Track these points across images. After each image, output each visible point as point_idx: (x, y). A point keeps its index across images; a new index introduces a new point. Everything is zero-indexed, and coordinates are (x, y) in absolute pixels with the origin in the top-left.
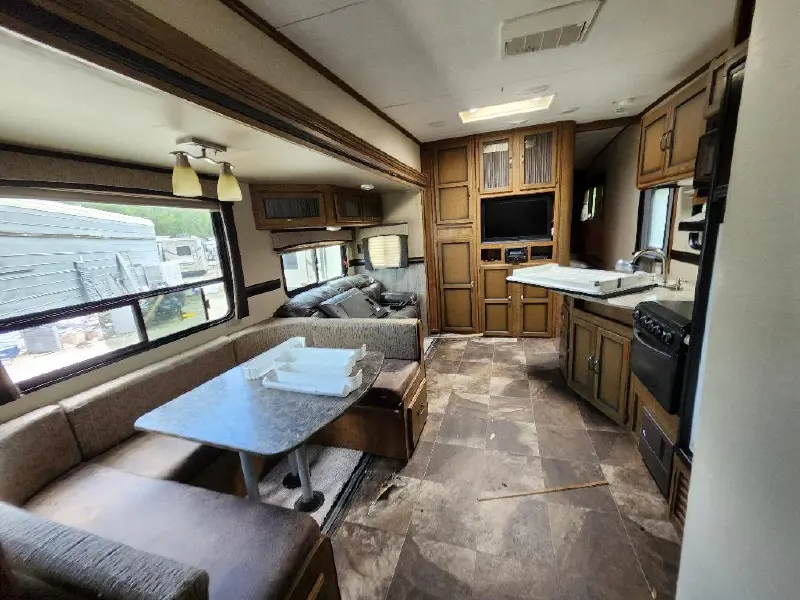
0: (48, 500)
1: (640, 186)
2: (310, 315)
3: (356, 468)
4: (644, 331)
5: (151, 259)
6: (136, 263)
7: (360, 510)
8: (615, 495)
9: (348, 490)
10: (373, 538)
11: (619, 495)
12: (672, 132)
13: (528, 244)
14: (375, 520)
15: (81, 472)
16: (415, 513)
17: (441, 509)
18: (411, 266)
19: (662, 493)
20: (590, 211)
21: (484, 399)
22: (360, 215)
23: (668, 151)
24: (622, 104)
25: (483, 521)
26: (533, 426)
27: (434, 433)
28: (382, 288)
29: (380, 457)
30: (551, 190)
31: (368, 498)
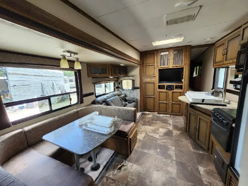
0: (15, 160)
1: (214, 67)
2: (101, 104)
3: (112, 157)
4: (216, 119)
5: (62, 83)
6: (57, 84)
7: (111, 172)
8: (204, 179)
9: (108, 165)
10: (114, 184)
11: (205, 179)
12: (227, 49)
13: (174, 84)
14: (115, 177)
15: (27, 151)
16: (130, 176)
17: (139, 176)
18: (135, 90)
19: (223, 181)
20: (196, 74)
21: (157, 136)
22: (120, 73)
23: (225, 55)
24: (208, 40)
25: (153, 183)
26: (173, 148)
27: (139, 147)
28: (126, 96)
29: (120, 154)
30: (183, 67)
31: (114, 168)
